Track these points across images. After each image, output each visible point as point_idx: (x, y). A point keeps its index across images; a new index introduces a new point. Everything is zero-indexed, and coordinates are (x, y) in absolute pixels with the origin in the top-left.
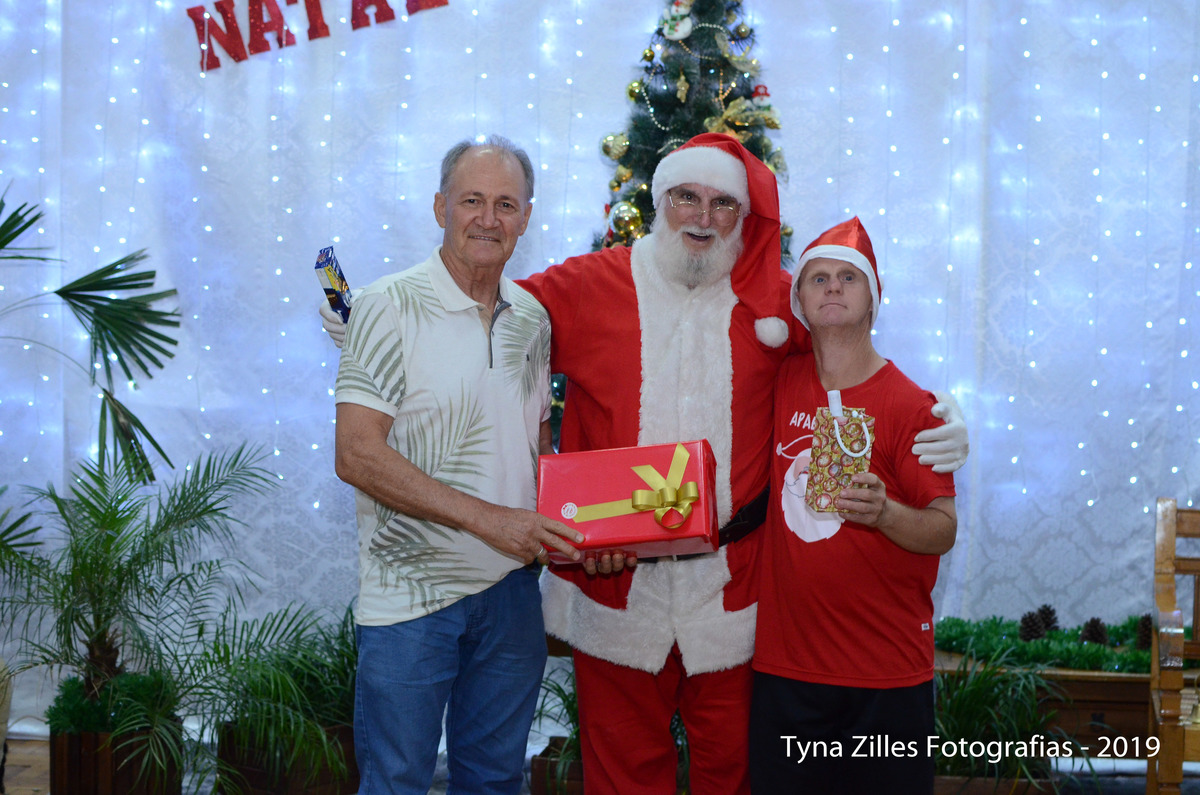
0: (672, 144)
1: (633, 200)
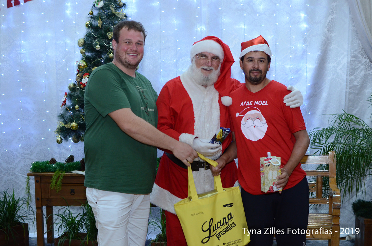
0: (96, 41)
1: (84, 60)
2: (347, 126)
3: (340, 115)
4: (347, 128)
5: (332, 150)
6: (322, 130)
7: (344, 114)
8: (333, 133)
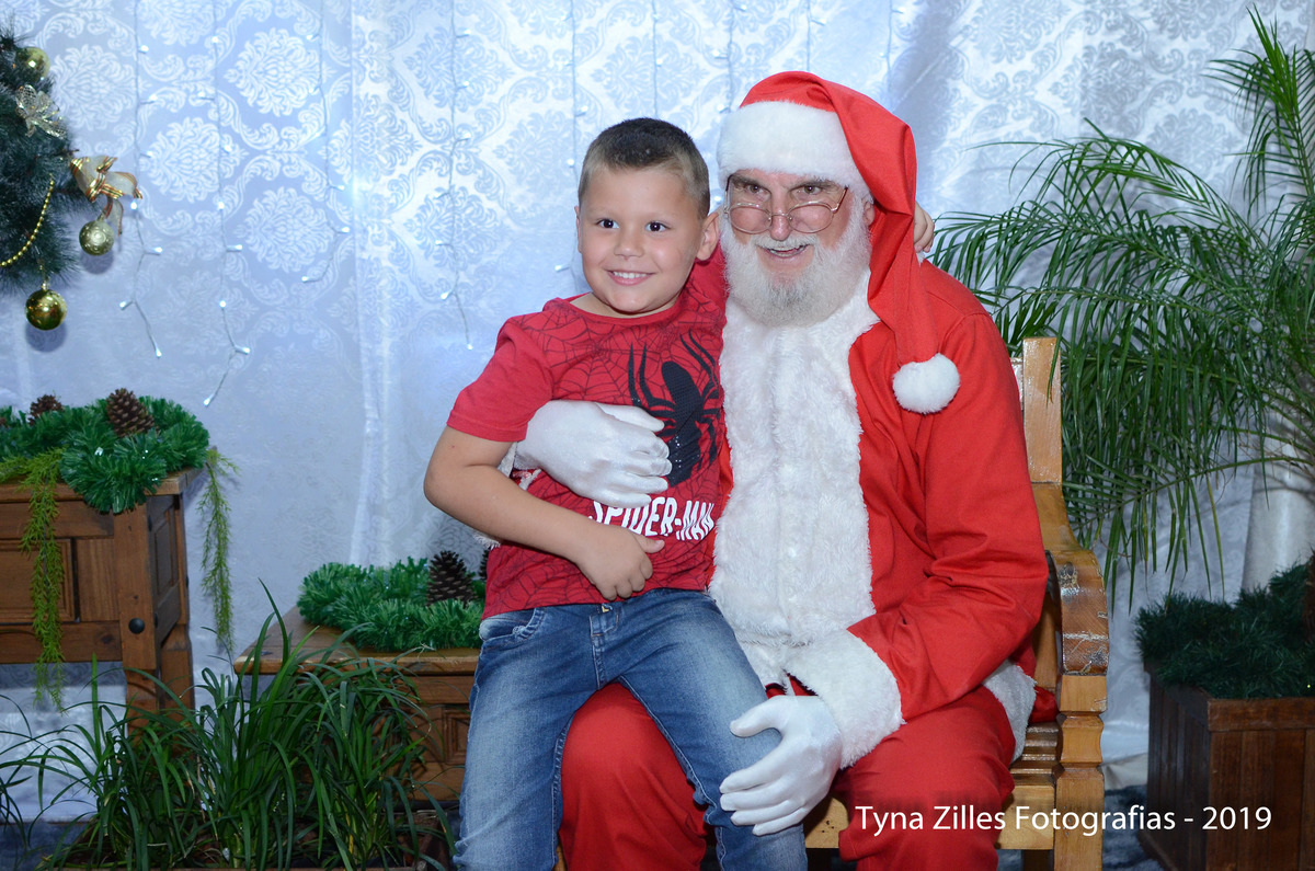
2: (1107, 209)
3: (1073, 148)
4: (1112, 218)
5: (1036, 330)
6: (981, 225)
7: (1097, 141)
8: (1035, 246)
